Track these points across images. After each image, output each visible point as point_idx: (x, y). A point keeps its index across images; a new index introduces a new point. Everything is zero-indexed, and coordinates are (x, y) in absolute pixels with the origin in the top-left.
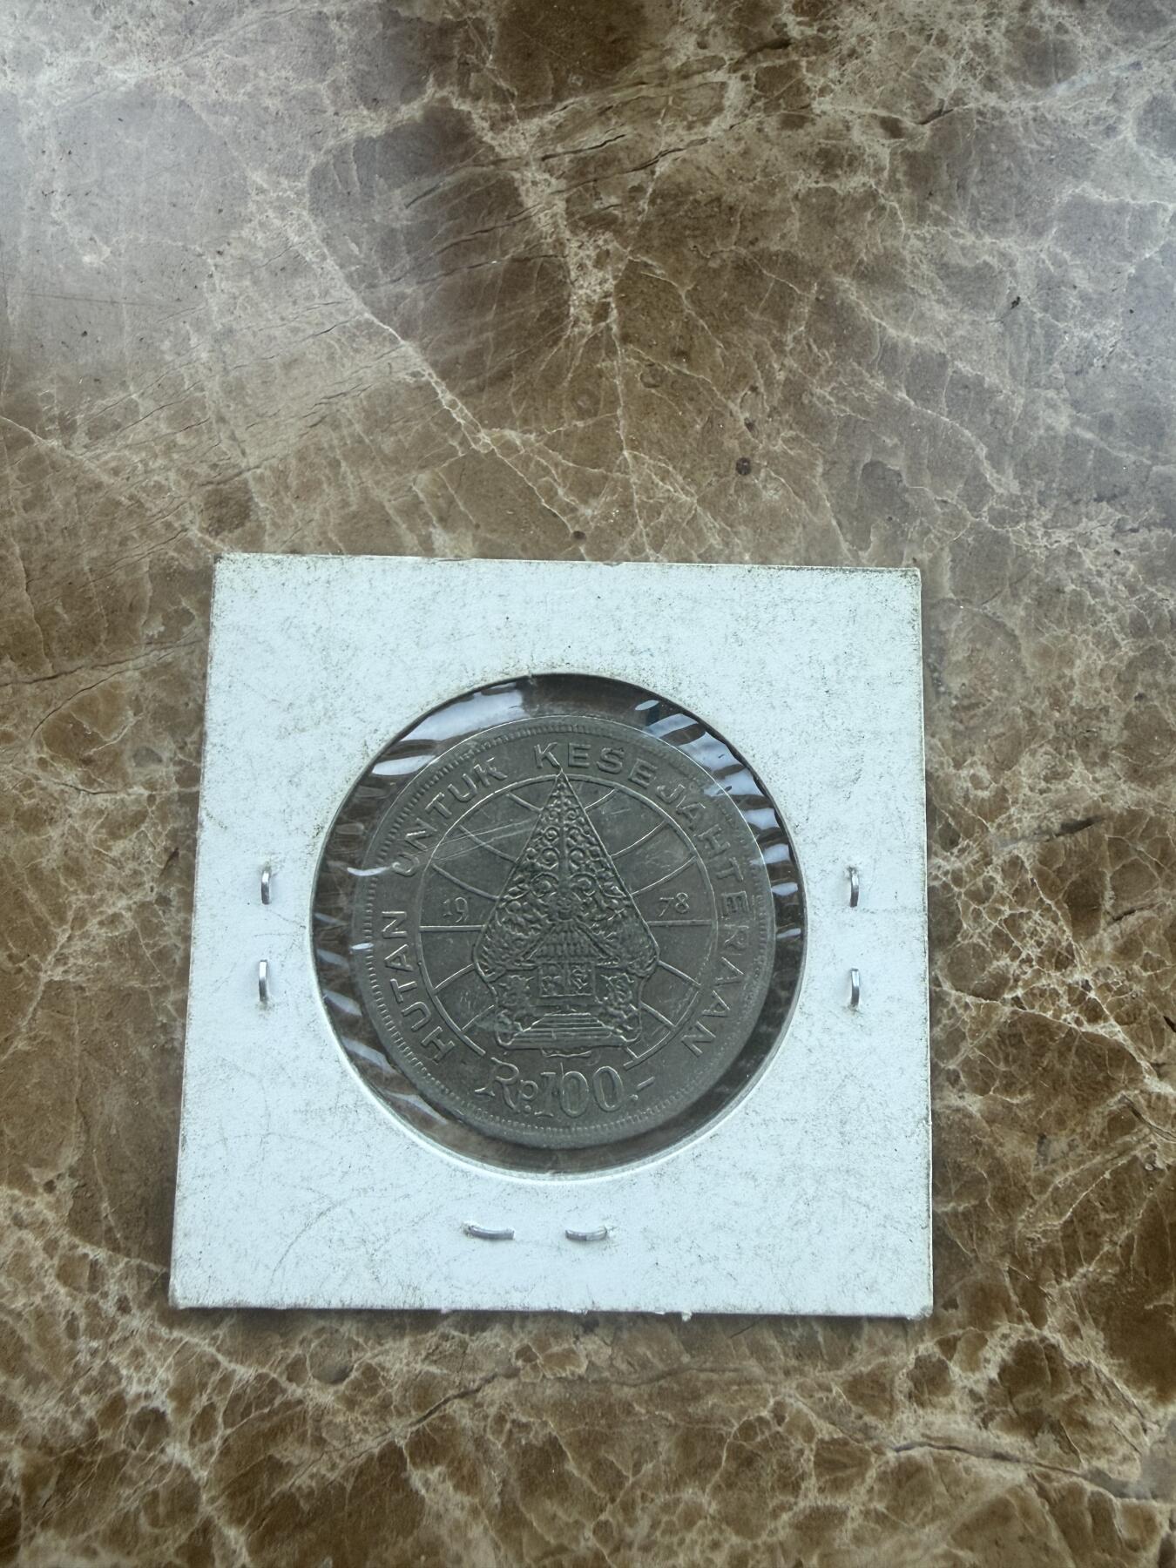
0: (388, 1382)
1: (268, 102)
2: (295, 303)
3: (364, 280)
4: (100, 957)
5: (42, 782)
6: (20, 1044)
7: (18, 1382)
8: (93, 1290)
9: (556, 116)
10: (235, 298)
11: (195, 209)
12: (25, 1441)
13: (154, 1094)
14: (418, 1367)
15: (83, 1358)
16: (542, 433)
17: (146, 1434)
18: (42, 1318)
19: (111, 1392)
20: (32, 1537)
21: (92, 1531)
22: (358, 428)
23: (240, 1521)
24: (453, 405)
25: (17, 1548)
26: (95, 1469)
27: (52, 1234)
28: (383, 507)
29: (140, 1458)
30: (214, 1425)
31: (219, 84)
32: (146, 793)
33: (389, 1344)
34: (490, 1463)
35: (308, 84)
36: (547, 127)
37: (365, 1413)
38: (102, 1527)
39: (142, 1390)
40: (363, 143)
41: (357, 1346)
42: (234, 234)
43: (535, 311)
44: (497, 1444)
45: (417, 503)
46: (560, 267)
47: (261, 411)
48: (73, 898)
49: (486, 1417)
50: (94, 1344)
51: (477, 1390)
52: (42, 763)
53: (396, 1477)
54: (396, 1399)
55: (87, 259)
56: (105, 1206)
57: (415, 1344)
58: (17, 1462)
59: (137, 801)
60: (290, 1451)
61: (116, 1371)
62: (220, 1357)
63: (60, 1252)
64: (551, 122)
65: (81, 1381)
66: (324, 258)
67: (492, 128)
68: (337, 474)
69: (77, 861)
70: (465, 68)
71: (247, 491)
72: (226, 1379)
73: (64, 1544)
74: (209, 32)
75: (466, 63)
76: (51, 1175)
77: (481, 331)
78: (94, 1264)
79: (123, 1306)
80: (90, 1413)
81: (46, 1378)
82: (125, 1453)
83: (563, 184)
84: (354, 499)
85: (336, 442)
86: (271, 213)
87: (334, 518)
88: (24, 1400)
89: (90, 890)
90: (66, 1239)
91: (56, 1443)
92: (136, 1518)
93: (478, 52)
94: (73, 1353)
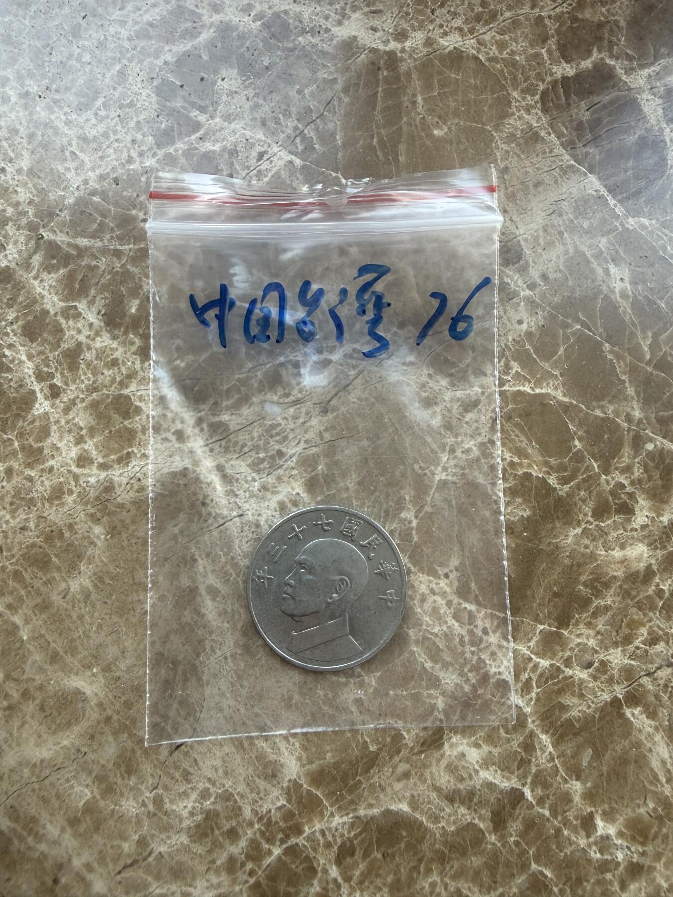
0: (612, 668)
1: (518, 58)
2: (537, 155)
3: (569, 146)
4: (463, 468)
5: (431, 385)
6: (428, 509)
7: (438, 666)
8: (470, 624)
9: (656, 68)
10: (507, 152)
11: (486, 109)
12: (443, 694)
13: (493, 533)
14: (626, 661)
15: (468, 655)
16: (658, 220)
17: (501, 690)
18: (448, 636)
19: (482, 671)
20: (450, 738)
21: (478, 736)
22: (572, 217)
23: (547, 732)
24: (615, 206)
25: (443, 743)
26: (477, 707)
27: (451, 597)
28: (584, 254)
29: (498, 702)
30: (533, 688)
31: (494, 48)
32: (480, 391)
33: (612, 651)
34: (662, 706)
35: (537, 49)
36: (652, 74)
37: (602, 683)
38: (483, 734)
39: (497, 670)
40: (565, 79)
41: (596, 652)
42: (506, 121)
43: (651, 162)
44: (665, 697)
45: (601, 253)
46: (662, 141)
47: (524, 207)
48: (449, 440)
49: (659, 685)
50: (473, 649)
51: (655, 672)
52: (430, 376)
53: (618, 712)
54: (617, 676)
55: (436, 132)
56: (473, 585)
57: (623, 651)
58: (440, 703)
59: (476, 394)
60: (569, 700)
61: (484, 662)
62: (532, 656)
63: (454, 606)
64: (653, 71)
65: (468, 666)
66: (549, 134)
67: (625, 73)
68: (562, 238)
69: (449, 423)
70: (611, 44)
71: (520, 246)
72: (536, 666)
73: (465, 741)
74: (487, 23)
75: (611, 42)
76: (447, 570)
77: (626, 171)
78: (470, 612)
79: (485, 631)
80: (474, 681)
81: (452, 665)
82: (491, 700)
83: (660, 101)
84: (571, 251)
85: (561, 223)
86: (522, 112)
87: (562, 260)
88: (442, 675)
89: (456, 436)
90: (456, 600)
91: (459, 694)
92: (498, 729)
93: (617, 36)
94: (463, 653)
